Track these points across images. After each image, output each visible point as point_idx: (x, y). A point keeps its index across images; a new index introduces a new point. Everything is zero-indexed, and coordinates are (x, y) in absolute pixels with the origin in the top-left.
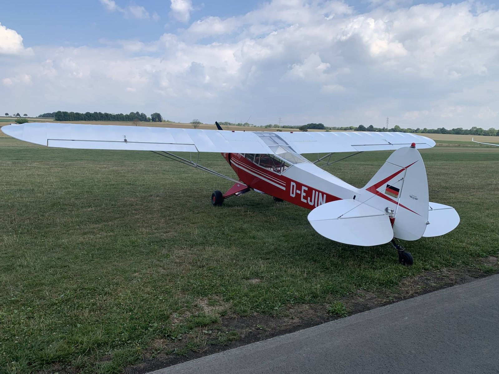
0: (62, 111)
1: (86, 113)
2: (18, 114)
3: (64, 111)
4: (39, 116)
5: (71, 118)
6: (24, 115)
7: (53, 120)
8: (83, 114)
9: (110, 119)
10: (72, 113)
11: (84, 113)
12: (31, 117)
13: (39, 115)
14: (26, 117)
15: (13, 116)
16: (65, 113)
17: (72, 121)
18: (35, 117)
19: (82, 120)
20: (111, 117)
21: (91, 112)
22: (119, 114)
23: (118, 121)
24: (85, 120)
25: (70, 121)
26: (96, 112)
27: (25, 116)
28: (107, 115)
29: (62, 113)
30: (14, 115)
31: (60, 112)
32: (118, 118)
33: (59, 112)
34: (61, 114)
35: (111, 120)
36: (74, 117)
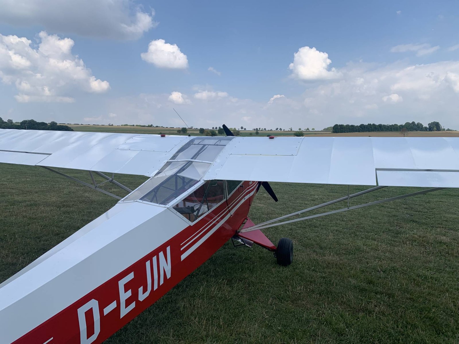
0: (339, 124)
1: (361, 125)
2: (308, 129)
3: (341, 124)
4: (324, 130)
5: (346, 130)
7: (330, 132)
8: (357, 126)
9: (383, 130)
10: (347, 126)
11: (359, 125)
12: (317, 131)
13: (324, 128)
14: (314, 130)
15: (304, 131)
16: (341, 126)
17: (347, 132)
18: (320, 130)
19: (356, 132)
20: (385, 128)
21: (365, 124)
22: (392, 125)
23: (392, 131)
24: (359, 131)
25: (345, 132)
26: (369, 124)
27: (312, 130)
28: (380, 126)
29: (339, 126)
31: (337, 125)
32: (391, 129)
34: (338, 127)
35: (384, 131)
36: (349, 129)
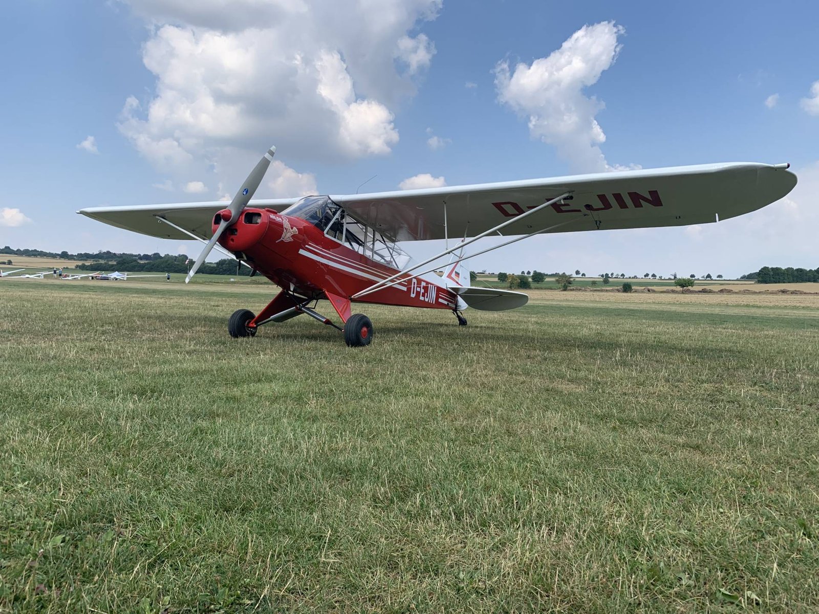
0: (770, 267)
2: (709, 276)
3: (774, 266)
4: (742, 278)
5: (786, 278)
6: (717, 277)
7: (753, 282)
8: (811, 270)
10: (789, 269)
11: (814, 268)
12: (728, 279)
13: (742, 275)
14: (721, 279)
15: (701, 279)
16: (776, 271)
18: (735, 279)
19: (809, 281)
24: (815, 281)
25: (784, 283)
27: (718, 279)
29: (771, 270)
30: (703, 277)
33: (765, 268)
34: (769, 271)
36: (793, 276)
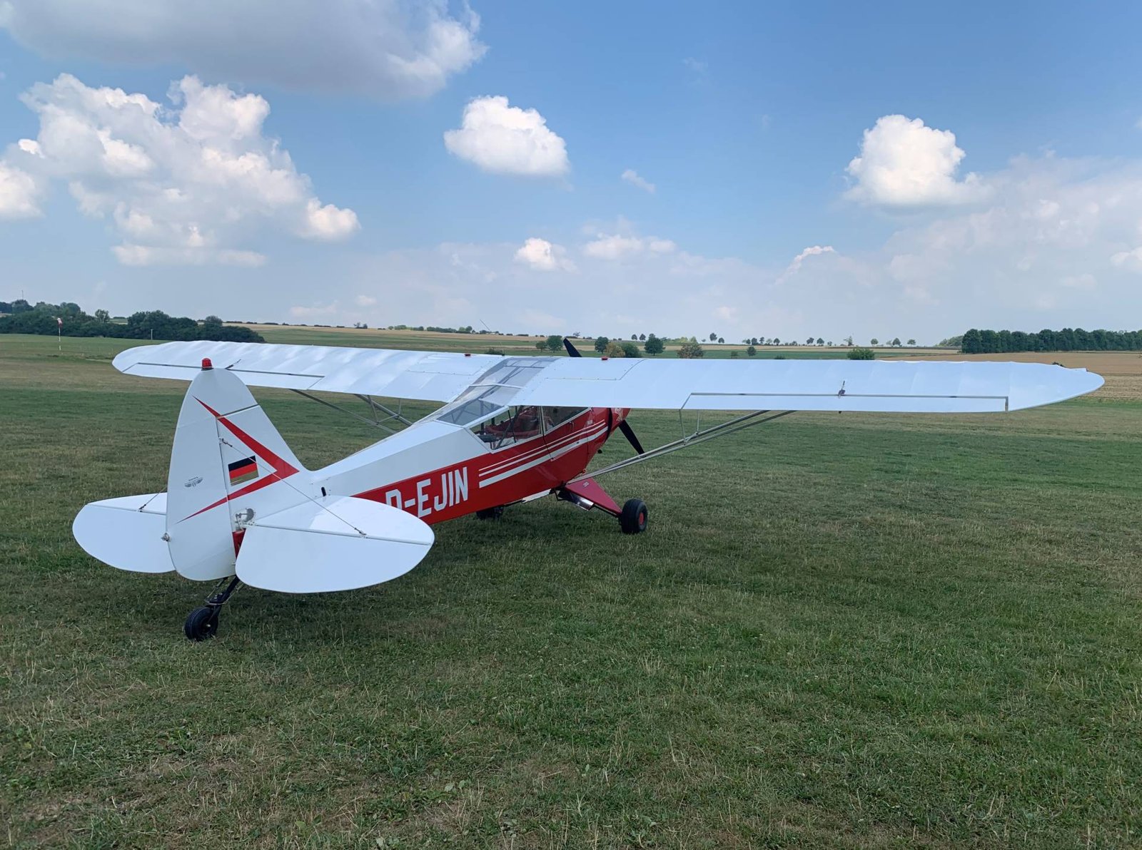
0: (979, 330)
1: (1042, 332)
2: (897, 342)
3: (984, 329)
4: (941, 344)
5: (1000, 345)
6: (908, 343)
7: (955, 352)
8: (1032, 334)
9: (1105, 346)
10: (1004, 334)
11: (1037, 331)
12: (923, 346)
13: (941, 340)
14: (913, 346)
15: (885, 345)
16: (987, 335)
17: (1003, 352)
18: (931, 346)
19: (1029, 350)
20: (1112, 341)
21: (1053, 330)
22: (1133, 333)
23: (1131, 350)
24: (1037, 350)
25: (997, 352)
26: (1067, 328)
27: (909, 345)
28: (1098, 335)
29: (979, 334)
30: (889, 343)
31: (976, 331)
32: (1130, 343)
33: (973, 332)
34: (977, 336)
35: (1108, 350)
36: (1009, 343)
